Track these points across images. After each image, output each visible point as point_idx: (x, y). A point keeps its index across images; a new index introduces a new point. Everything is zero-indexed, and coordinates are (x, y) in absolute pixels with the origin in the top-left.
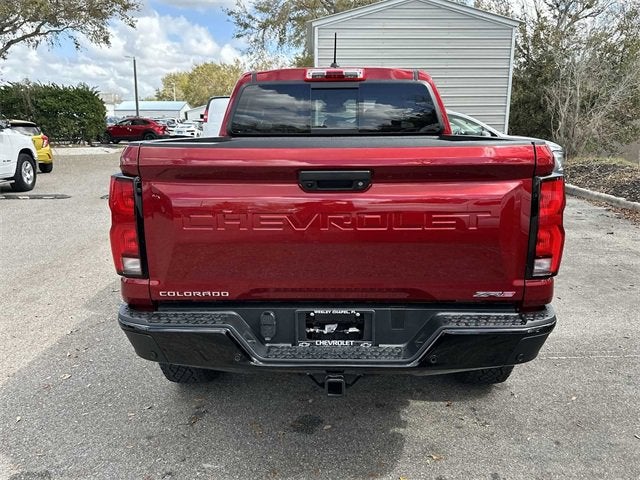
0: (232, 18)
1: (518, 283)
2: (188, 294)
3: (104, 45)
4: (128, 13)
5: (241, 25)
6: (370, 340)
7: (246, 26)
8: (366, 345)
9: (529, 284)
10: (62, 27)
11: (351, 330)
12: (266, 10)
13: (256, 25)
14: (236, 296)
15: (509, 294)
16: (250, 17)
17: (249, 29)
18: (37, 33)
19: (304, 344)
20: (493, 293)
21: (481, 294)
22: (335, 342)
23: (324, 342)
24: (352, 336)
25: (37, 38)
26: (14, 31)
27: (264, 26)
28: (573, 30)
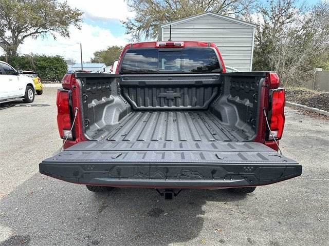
0: (125, 25)
3: (67, 37)
4: (78, 23)
5: (129, 28)
7: (131, 29)
10: (48, 29)
12: (140, 21)
13: (136, 28)
16: (133, 24)
25: (37, 34)
26: (26, 31)
27: (139, 29)
28: (282, 29)
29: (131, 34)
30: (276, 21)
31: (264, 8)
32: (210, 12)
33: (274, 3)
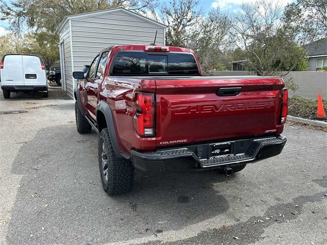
1: (277, 126)
2: (171, 142)
6: (233, 153)
7: (8, 14)
8: (232, 155)
11: (226, 151)
12: (19, 6)
14: (190, 141)
15: (275, 130)
16: (9, 9)
19: (211, 158)
20: (270, 130)
21: (267, 131)
22: (222, 156)
24: (227, 153)
27: (19, 15)
28: (185, 31)
29: (7, 20)
30: (179, 22)
31: (168, 9)
32: (122, 8)
33: (176, 5)
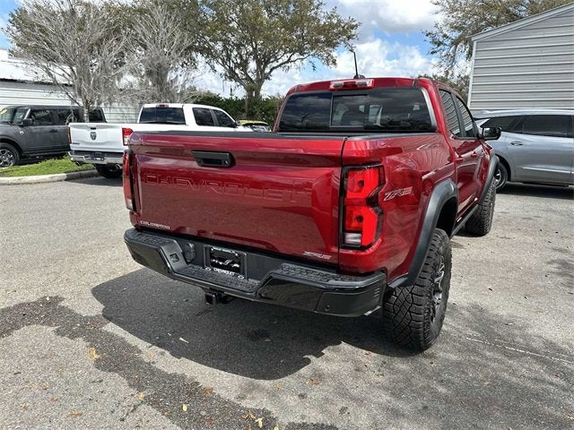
0: (429, 39)
1: (334, 249)
2: (153, 225)
3: (333, 66)
4: (351, 42)
5: (436, 43)
6: (243, 274)
8: (241, 277)
9: (342, 251)
10: (306, 56)
11: (235, 265)
13: (448, 42)
14: (173, 229)
15: (327, 257)
17: (442, 46)
18: (289, 61)
19: (208, 269)
20: (315, 254)
21: (308, 253)
22: (225, 271)
23: (218, 270)
24: (236, 270)
25: (289, 64)
26: (277, 60)
27: (455, 43)
